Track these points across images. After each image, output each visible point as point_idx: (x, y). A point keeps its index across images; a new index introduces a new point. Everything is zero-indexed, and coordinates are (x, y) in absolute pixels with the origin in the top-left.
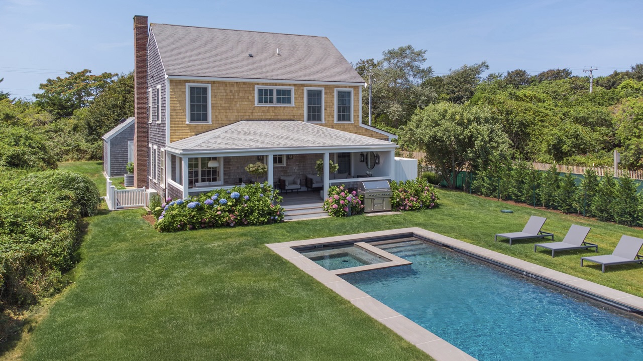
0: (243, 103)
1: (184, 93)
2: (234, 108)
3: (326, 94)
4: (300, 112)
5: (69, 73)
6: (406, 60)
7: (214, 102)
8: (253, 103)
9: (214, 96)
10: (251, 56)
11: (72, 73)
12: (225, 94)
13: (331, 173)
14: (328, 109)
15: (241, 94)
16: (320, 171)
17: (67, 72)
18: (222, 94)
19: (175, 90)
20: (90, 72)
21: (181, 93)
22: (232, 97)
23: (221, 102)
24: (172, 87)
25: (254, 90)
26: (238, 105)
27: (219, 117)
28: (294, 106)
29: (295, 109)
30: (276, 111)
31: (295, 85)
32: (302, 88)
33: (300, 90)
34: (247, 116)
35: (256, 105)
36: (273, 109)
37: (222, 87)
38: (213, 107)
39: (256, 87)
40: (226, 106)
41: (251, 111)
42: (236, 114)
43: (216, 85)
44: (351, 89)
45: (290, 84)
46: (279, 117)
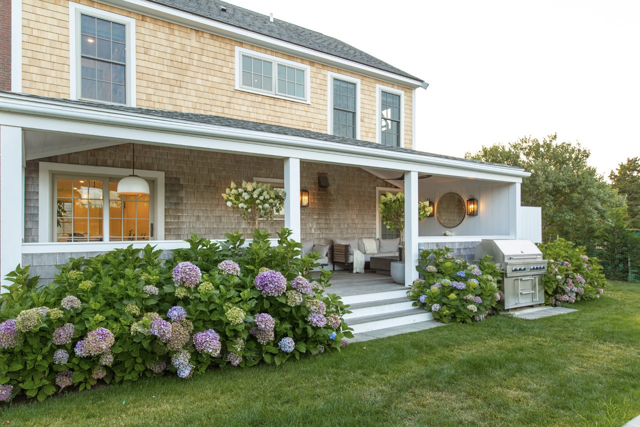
0: (210, 78)
1: (64, 25)
2: (190, 85)
3: (362, 91)
4: (320, 117)
7: (143, 63)
8: (230, 82)
9: (144, 50)
12: (168, 50)
14: (366, 120)
15: (204, 59)
18: (162, 48)
19: (40, 12)
21: (54, 23)
22: (187, 61)
23: (160, 67)
24: (29, 1)
25: (233, 55)
26: (199, 82)
27: (153, 99)
28: (308, 101)
29: (312, 110)
30: (278, 109)
31: (312, 61)
32: (324, 72)
33: (320, 76)
34: (220, 110)
35: (237, 88)
36: (272, 102)
37: (162, 33)
38: (140, 75)
39: (238, 50)
40: (172, 76)
41: (226, 99)
42: (195, 99)
43: (149, 25)
44: (400, 92)
45: (303, 58)
46: (282, 120)
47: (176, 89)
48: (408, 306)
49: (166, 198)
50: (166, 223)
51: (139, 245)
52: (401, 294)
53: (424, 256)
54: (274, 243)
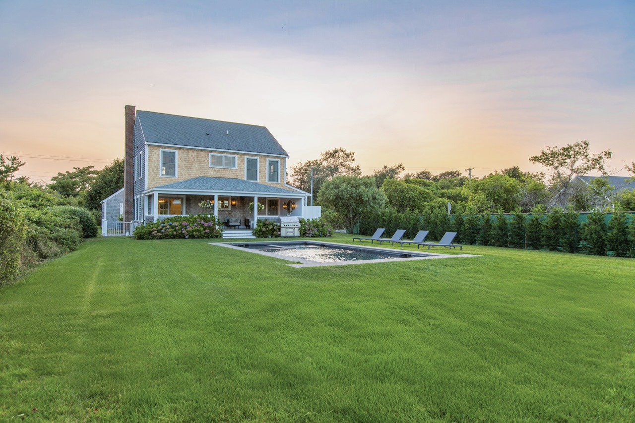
0: (201, 164)
1: (158, 155)
2: (194, 168)
3: (260, 161)
4: (242, 173)
5: (76, 169)
6: (340, 161)
7: (180, 163)
8: (207, 165)
9: (180, 159)
10: (208, 134)
11: (79, 168)
12: (187, 158)
13: (259, 210)
14: (262, 172)
15: (199, 159)
16: (251, 210)
17: (74, 168)
18: (185, 157)
19: (152, 153)
20: (94, 167)
21: (156, 155)
22: (193, 160)
23: (185, 163)
24: (150, 150)
25: (208, 156)
26: (197, 166)
27: (183, 173)
28: (237, 168)
29: (238, 171)
30: (224, 172)
31: (238, 154)
32: (243, 157)
33: (242, 158)
34: (204, 174)
35: (210, 166)
36: (222, 170)
37: (185, 153)
38: (179, 166)
39: (210, 154)
40: (188, 165)
41: (206, 171)
42: (195, 172)
43: (182, 151)
44: (279, 160)
45: (234, 153)
46: (226, 176)
47: (190, 169)
48: (251, 234)
49: (186, 203)
50: (186, 211)
51: (179, 215)
52: (251, 231)
53: (259, 221)
54: (209, 216)
